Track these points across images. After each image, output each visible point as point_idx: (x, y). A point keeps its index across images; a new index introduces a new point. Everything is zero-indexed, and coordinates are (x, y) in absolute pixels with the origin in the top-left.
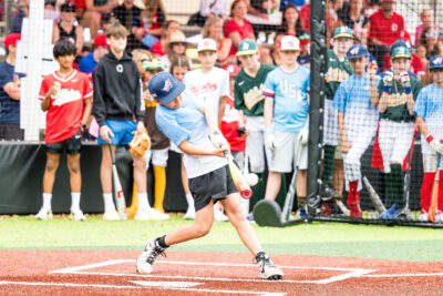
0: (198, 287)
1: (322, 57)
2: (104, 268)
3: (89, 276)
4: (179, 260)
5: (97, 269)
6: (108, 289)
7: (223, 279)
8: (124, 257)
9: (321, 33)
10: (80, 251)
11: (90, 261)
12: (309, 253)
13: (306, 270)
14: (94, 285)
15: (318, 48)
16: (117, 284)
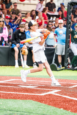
0: (37, 88)
1: (70, 25)
2: (10, 82)
3: (7, 84)
4: (30, 80)
5: (8, 82)
6: (12, 88)
7: (43, 86)
8: (15, 78)
9: (70, 18)
10: (3, 76)
11: (6, 79)
12: (66, 79)
13: (66, 84)
14: (8, 86)
15: (69, 22)
16: (14, 86)
